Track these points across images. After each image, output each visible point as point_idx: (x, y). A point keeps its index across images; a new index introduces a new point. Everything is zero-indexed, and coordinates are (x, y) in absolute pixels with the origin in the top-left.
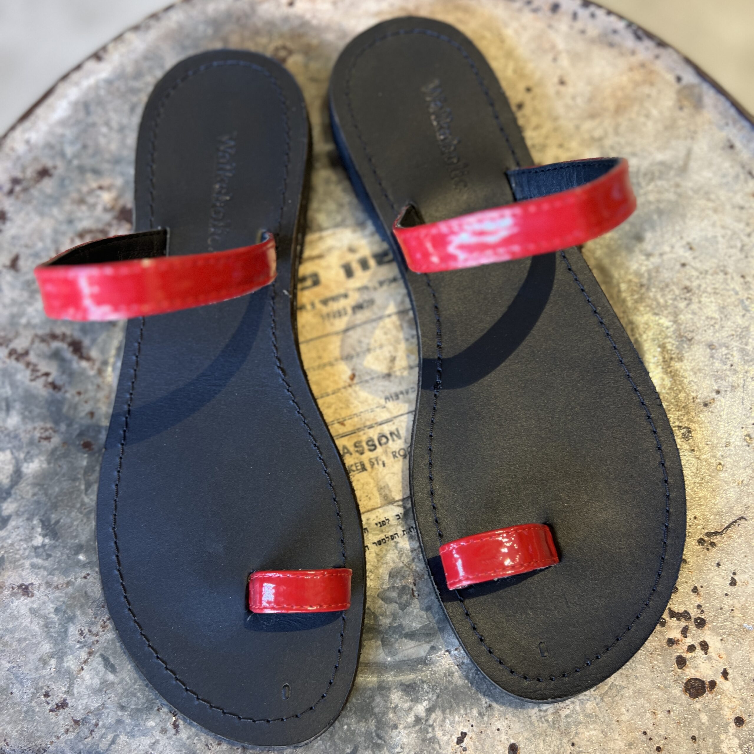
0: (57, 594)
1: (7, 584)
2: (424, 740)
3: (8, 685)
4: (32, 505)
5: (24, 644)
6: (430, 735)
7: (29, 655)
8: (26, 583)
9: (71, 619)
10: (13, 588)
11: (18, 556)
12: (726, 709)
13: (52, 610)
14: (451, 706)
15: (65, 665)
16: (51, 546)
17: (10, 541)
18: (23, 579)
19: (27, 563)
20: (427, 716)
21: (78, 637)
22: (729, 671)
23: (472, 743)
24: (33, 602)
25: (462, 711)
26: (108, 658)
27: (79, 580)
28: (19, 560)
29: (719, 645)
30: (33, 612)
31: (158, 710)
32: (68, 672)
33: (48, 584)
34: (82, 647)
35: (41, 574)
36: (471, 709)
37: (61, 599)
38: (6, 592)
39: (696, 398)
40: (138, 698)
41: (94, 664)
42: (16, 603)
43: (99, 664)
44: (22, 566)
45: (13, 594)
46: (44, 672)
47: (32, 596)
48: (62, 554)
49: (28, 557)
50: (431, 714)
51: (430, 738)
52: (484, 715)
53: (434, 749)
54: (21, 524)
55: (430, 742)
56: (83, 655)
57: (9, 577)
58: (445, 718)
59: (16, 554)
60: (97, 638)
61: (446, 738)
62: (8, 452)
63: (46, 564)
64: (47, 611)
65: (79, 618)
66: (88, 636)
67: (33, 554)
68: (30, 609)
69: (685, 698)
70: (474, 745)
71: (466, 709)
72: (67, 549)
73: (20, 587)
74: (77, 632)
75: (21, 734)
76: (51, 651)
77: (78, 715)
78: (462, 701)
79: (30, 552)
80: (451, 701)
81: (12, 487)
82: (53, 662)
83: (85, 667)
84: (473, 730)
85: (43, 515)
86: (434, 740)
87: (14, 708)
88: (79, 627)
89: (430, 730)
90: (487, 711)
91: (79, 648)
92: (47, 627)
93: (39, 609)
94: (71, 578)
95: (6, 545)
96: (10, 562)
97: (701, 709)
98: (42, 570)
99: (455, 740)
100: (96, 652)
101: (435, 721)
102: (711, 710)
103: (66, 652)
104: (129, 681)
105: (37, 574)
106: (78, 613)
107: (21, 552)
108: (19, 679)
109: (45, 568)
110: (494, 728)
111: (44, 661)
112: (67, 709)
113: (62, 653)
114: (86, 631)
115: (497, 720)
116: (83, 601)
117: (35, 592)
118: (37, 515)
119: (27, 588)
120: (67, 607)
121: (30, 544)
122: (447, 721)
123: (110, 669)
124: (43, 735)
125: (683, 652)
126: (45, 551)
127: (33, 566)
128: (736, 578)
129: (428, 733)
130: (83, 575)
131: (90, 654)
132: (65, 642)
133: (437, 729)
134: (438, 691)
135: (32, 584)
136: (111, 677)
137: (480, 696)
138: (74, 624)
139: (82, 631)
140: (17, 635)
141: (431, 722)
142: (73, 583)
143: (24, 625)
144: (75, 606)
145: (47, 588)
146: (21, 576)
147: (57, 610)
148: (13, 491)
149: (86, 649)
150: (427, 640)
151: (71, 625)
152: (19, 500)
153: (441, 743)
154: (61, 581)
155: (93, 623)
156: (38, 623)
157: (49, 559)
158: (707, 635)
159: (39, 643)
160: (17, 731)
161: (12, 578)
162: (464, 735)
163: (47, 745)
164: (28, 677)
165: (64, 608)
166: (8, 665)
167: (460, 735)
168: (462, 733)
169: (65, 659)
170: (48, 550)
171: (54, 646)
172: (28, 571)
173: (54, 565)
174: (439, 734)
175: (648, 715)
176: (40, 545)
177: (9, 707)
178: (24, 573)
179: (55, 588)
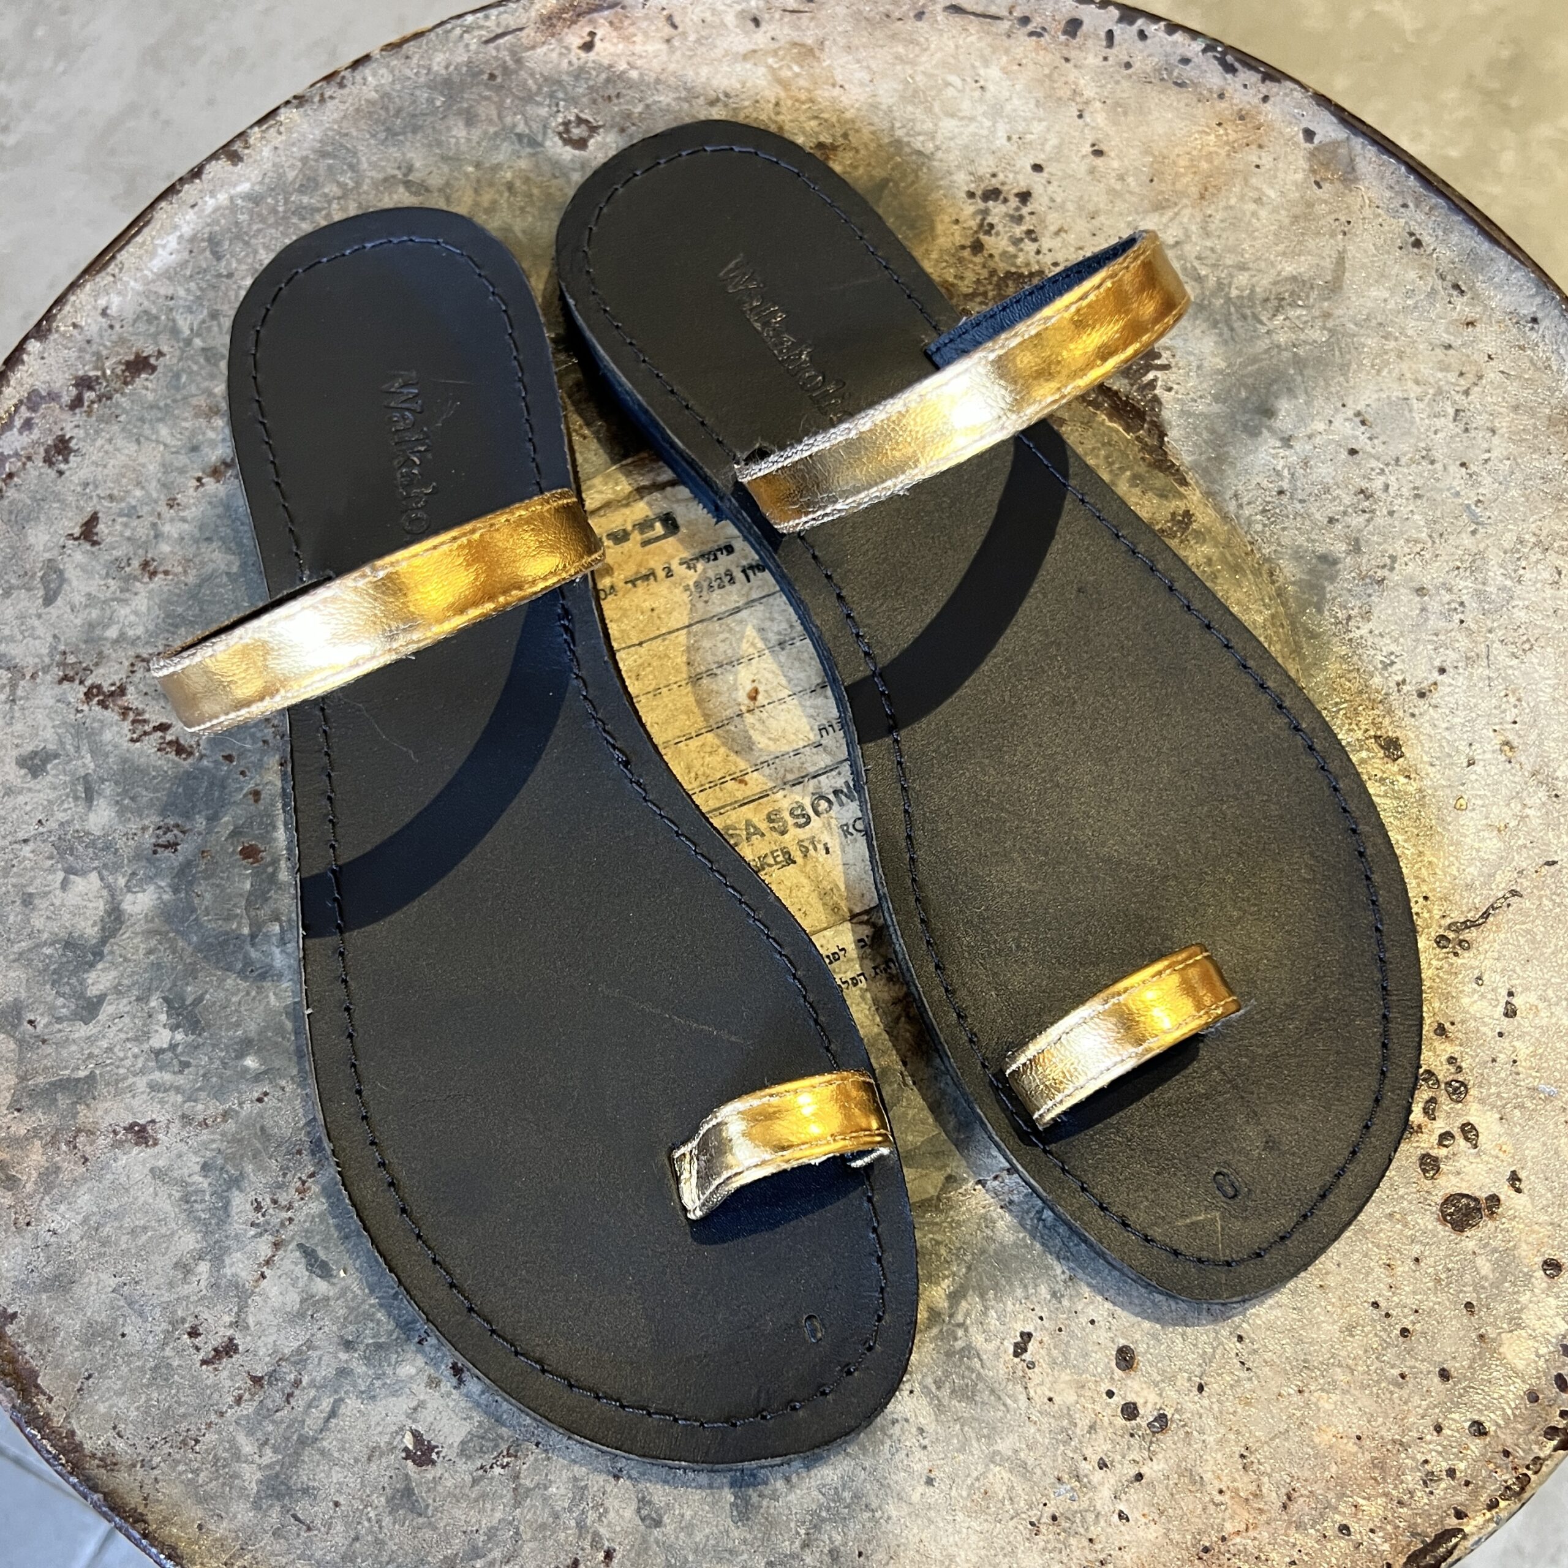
0: (206, 1134)
1: (103, 1126)
2: (949, 1354)
3: (116, 1319)
4: (145, 971)
5: (144, 1238)
6: (959, 1344)
7: (154, 1258)
8: (142, 1122)
9: (236, 1182)
10: (115, 1132)
11: (122, 1071)
12: (1524, 1246)
13: (197, 1168)
14: (997, 1284)
15: (228, 1271)
16: (187, 1045)
17: (104, 1044)
18: (134, 1114)
19: (141, 1083)
20: (951, 1307)
21: (252, 1215)
22: (1522, 1175)
23: (1043, 1352)
24: (156, 1157)
25: (1019, 1292)
26: (313, 1251)
27: (247, 1106)
28: (125, 1078)
29: (1497, 1128)
30: (157, 1174)
31: (420, 1342)
32: (235, 1285)
33: (186, 1119)
34: (261, 1235)
35: (171, 1100)
36: (1036, 1286)
37: (214, 1146)
38: (101, 1141)
39: (1404, 681)
40: (379, 1322)
41: (287, 1265)
42: (123, 1160)
43: (296, 1264)
44: (131, 1088)
45: (117, 1144)
46: (186, 1290)
47: (155, 1144)
48: (210, 1059)
49: (142, 1072)
50: (958, 1303)
51: (963, 1349)
52: (1062, 1296)
53: (971, 1370)
54: (127, 1009)
55: (961, 1359)
56: (264, 1249)
57: (106, 1112)
58: (986, 1308)
59: (118, 1067)
60: (290, 1214)
61: (991, 1347)
62: (94, 876)
63: (180, 1080)
64: (186, 1172)
65: (252, 1177)
66: (271, 1211)
67: (152, 1064)
68: (152, 1170)
69: (1445, 1231)
70: (1049, 1354)
71: (1025, 1287)
72: (221, 1050)
73: (130, 1128)
74: (248, 1207)
75: (147, 1413)
76: (198, 1246)
77: (258, 1368)
78: (1017, 1272)
79: (147, 1060)
80: (995, 1276)
81: (104, 941)
82: (203, 1267)
83: (268, 1272)
84: (1043, 1328)
85: (170, 990)
86: (968, 1351)
87: (128, 1363)
88: (252, 1196)
89: (960, 1333)
90: (1067, 1287)
91: (254, 1236)
92: (187, 1202)
93: (170, 1168)
94: (232, 1103)
95: (96, 1052)
96: (108, 1084)
97: (1477, 1251)
98: (172, 1093)
99: (1011, 1350)
100: (290, 1242)
101: (967, 1314)
102: (1495, 1250)
103: (229, 1248)
104: (359, 1292)
105: (162, 1102)
106: (249, 1168)
107: (128, 1063)
108: (136, 1307)
109: (178, 1090)
110: (1084, 1320)
111: (185, 1269)
112: (236, 1357)
113: (220, 1248)
114: (266, 1203)
115: (1087, 1304)
116: (259, 1146)
117: (160, 1136)
118: (157, 989)
119: (143, 1129)
120: (226, 1159)
121: (146, 1047)
122: (992, 1313)
123: (318, 1271)
124: (191, 1410)
125: (1432, 1148)
126: (177, 1056)
127: (154, 1087)
128: (1514, 1001)
129: (956, 1339)
130: (256, 1095)
131: (277, 1245)
132: (226, 1227)
133: (973, 1330)
134: (968, 1258)
135: (153, 1121)
136: (321, 1287)
137: (1050, 1260)
138: (241, 1191)
139: (259, 1203)
140: (127, 1222)
141: (960, 1318)
142: (237, 1112)
143: (141, 1201)
144: (242, 1157)
145: (184, 1127)
146: (129, 1109)
147: (205, 1168)
148: (106, 950)
149: (268, 1238)
150: (938, 1164)
151: (237, 1193)
152: (121, 964)
153: (984, 1357)
154: (211, 1111)
155: (280, 1186)
156: (170, 1196)
157: (186, 1071)
158: (1474, 1112)
159: (173, 1234)
160: (138, 1408)
161: (113, 1113)
162: (1027, 1336)
163: (199, 1430)
164: (155, 1301)
165: (220, 1162)
166: (113, 1282)
167: (1019, 1339)
168: (1022, 1334)
169: (227, 1261)
170: (182, 1053)
171: (204, 1237)
172: (144, 1097)
173: (196, 1081)
174: (978, 1339)
175: (1379, 1271)
176: (165, 1046)
177: (120, 1361)
178: (136, 1103)
179: (200, 1124)
